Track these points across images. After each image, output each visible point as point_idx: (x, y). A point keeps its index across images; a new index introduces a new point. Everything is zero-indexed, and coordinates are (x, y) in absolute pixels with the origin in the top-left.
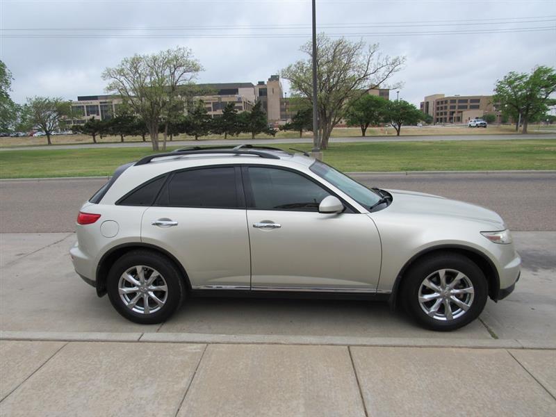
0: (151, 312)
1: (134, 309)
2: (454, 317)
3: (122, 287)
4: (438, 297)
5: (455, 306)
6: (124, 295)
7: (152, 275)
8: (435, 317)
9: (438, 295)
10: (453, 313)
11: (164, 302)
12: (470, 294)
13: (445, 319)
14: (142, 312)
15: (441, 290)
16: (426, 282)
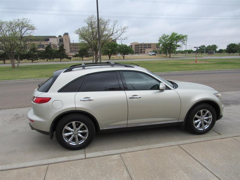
0: (80, 143)
1: (70, 143)
2: (205, 128)
3: (64, 133)
4: (200, 121)
5: (205, 124)
6: (65, 137)
7: (80, 126)
8: (199, 129)
9: (200, 120)
10: (205, 126)
11: (86, 138)
12: (211, 118)
13: (202, 129)
14: (75, 144)
15: (201, 118)
16: (196, 116)
